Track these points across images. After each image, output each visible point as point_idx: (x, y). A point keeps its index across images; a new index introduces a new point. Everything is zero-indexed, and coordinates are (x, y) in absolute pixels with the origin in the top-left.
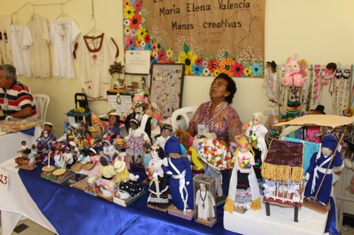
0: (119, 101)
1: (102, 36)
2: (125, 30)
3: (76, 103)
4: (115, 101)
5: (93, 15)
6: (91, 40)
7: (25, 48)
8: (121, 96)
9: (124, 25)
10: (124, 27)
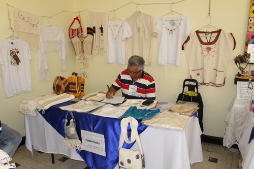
0: (250, 86)
1: (219, 31)
2: (249, 27)
3: (184, 87)
4: (247, 86)
5: (209, 14)
6: (204, 34)
7: (125, 40)
8: (252, 82)
9: (249, 23)
10: (249, 24)
